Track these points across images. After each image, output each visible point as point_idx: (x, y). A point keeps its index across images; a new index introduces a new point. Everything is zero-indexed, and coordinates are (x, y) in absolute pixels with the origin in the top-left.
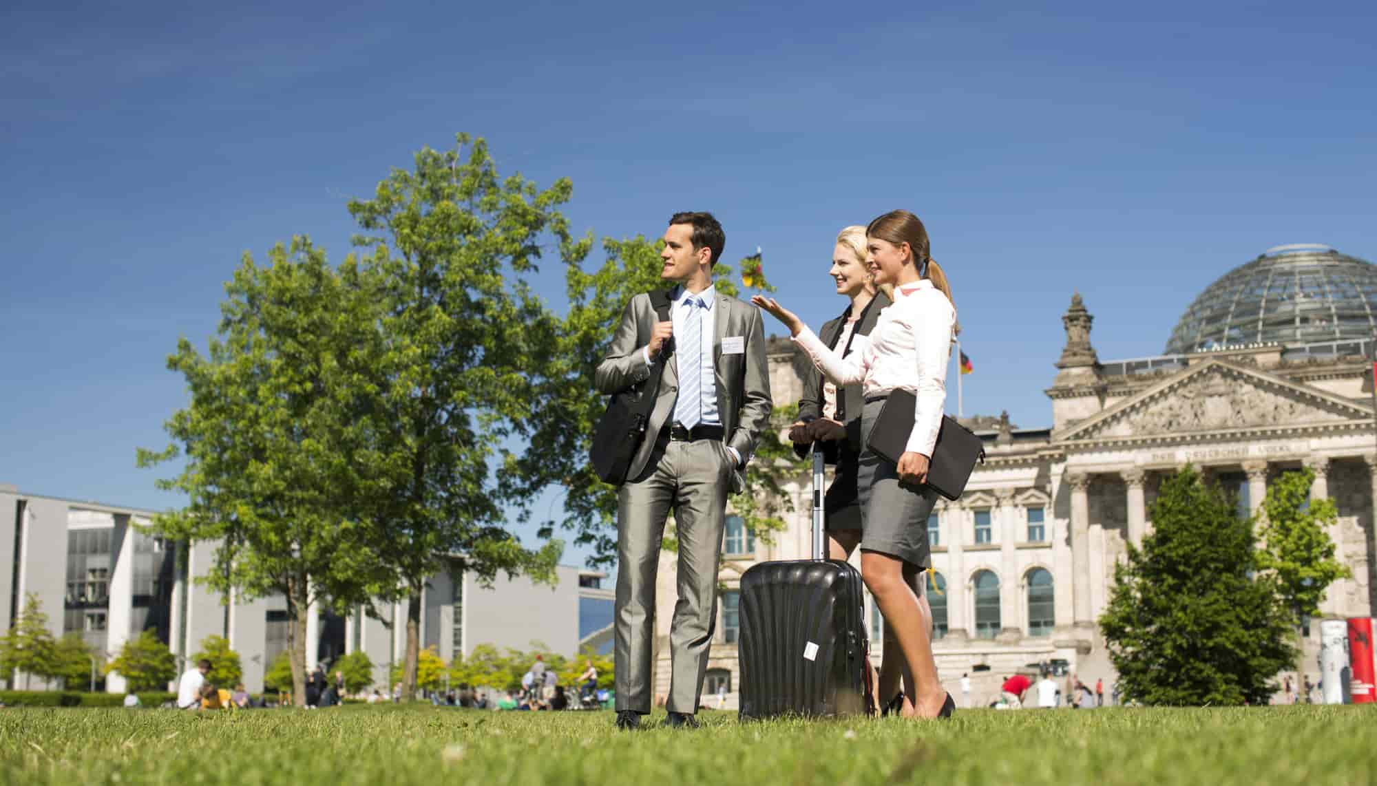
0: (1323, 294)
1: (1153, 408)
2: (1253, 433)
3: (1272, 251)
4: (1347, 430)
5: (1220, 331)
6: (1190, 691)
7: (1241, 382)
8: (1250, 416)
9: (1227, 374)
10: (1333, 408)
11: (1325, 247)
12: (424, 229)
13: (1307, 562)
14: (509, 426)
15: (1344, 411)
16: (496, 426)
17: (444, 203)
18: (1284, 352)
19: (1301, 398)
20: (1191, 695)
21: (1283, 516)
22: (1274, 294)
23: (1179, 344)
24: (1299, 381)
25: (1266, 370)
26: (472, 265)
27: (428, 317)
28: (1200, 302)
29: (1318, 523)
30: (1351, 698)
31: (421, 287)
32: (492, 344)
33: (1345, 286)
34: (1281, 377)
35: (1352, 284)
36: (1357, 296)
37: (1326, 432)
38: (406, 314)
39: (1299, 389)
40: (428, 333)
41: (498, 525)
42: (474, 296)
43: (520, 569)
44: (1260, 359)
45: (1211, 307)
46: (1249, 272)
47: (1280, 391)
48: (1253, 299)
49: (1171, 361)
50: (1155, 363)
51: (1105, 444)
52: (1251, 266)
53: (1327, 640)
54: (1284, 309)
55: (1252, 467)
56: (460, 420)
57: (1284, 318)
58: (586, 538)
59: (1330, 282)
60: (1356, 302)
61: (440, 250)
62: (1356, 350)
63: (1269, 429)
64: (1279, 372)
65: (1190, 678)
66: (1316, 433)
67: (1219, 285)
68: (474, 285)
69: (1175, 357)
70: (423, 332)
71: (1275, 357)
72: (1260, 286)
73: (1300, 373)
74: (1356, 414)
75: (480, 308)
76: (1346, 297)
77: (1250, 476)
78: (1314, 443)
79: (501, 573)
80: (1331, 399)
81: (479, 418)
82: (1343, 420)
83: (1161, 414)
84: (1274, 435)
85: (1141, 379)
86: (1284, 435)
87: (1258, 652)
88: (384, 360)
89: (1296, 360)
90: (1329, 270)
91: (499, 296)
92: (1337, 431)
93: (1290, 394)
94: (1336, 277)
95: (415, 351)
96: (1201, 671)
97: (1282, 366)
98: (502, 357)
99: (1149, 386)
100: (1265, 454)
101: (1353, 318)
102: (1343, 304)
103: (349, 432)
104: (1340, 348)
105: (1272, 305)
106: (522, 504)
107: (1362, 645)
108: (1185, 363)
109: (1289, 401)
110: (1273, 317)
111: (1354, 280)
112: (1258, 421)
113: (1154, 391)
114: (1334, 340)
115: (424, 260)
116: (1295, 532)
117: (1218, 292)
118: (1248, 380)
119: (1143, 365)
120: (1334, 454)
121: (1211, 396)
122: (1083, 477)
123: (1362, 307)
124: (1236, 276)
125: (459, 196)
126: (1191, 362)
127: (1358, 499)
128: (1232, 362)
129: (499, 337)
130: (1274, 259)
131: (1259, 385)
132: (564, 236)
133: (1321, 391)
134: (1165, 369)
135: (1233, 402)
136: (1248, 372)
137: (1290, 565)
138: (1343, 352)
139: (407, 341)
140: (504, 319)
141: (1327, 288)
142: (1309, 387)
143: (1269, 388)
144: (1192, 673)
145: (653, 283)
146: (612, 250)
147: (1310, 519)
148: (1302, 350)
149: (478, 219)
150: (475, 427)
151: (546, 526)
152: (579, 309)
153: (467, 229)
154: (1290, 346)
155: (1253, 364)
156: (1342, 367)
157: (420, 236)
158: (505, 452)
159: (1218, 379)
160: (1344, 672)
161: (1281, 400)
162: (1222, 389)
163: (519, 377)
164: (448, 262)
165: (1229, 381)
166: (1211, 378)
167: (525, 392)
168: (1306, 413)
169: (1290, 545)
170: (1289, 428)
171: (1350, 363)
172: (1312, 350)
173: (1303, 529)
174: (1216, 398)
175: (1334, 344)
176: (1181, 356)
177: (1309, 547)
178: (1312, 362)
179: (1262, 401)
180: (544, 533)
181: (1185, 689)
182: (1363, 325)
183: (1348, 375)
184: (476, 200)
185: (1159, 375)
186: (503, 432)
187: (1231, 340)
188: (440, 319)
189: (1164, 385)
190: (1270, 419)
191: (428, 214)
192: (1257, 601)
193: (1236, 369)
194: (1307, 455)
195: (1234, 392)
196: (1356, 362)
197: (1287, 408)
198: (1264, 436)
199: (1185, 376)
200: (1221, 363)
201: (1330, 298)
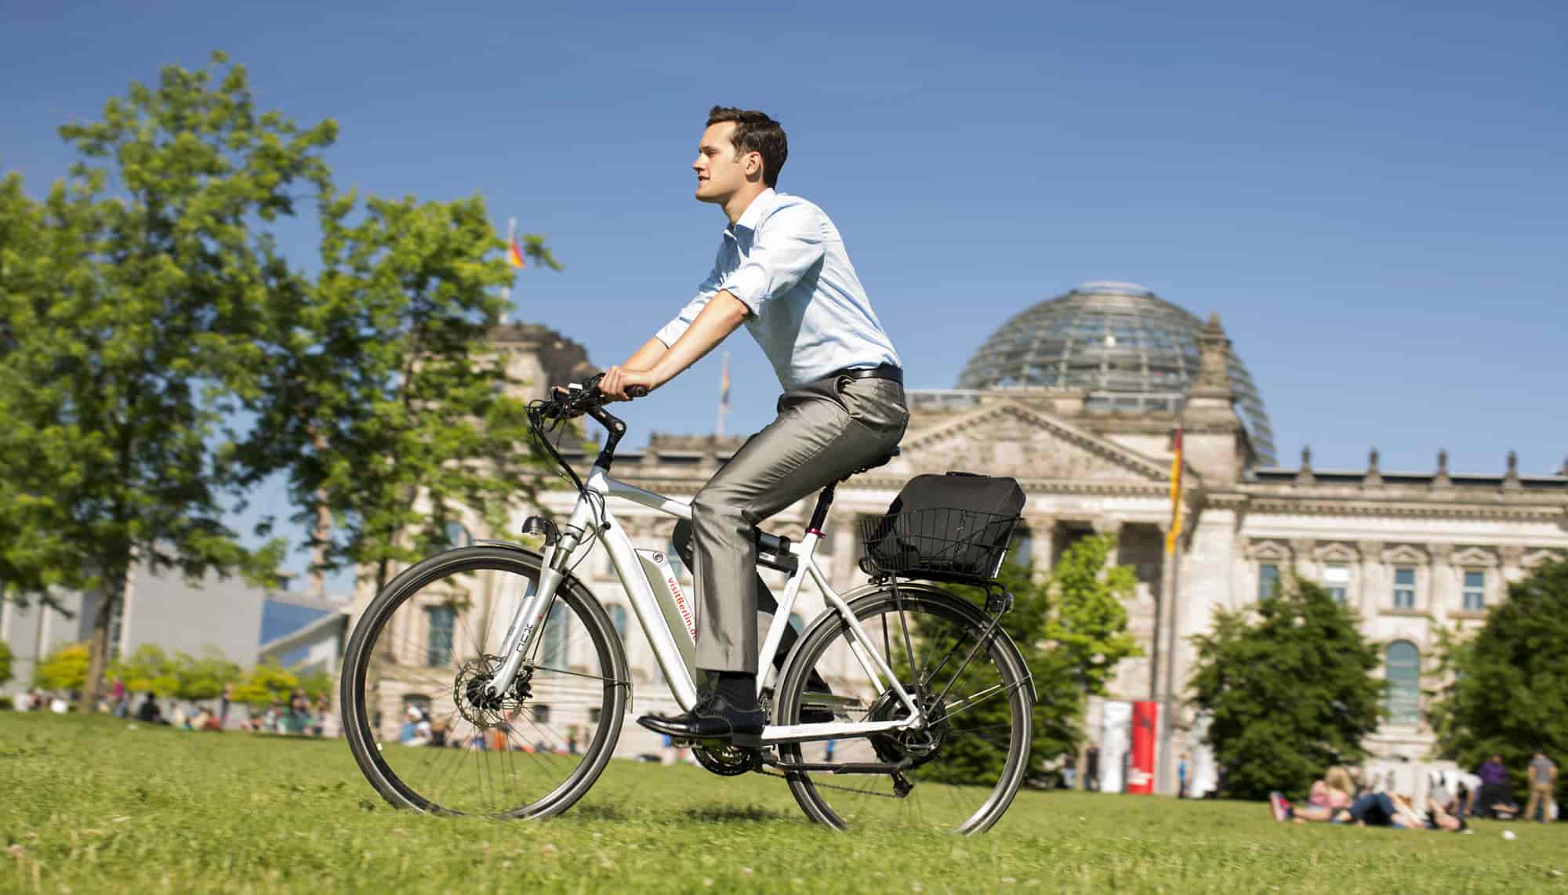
0: (1135, 340)
1: (939, 447)
2: (1044, 487)
3: (1087, 286)
4: (1145, 493)
5: (1019, 369)
6: (965, 769)
7: (1036, 428)
8: (1042, 467)
9: (1023, 418)
10: (1132, 467)
11: (1142, 289)
12: (157, 163)
13: (1101, 636)
14: (237, 403)
15: (1144, 471)
16: (222, 400)
17: (186, 136)
18: (1087, 399)
19: (1100, 452)
20: (965, 773)
21: (1078, 585)
22: (1083, 334)
23: (973, 379)
24: (1098, 432)
25: (1065, 417)
26: (213, 214)
27: (156, 268)
28: (1001, 334)
29: (1116, 595)
30: (1128, 788)
31: (149, 232)
32: (228, 307)
33: (1159, 335)
34: (1081, 426)
35: (1168, 333)
36: (1170, 347)
37: (1123, 492)
38: (132, 262)
39: (1099, 442)
40: (154, 287)
41: (212, 515)
42: (211, 247)
43: (235, 570)
44: (1062, 405)
45: (1012, 341)
46: (1059, 307)
47: (1078, 442)
48: (1058, 337)
49: (960, 397)
50: (946, 397)
51: (880, 482)
52: (1060, 300)
53: (1108, 723)
54: (1091, 352)
55: (1040, 523)
56: (178, 389)
57: (1091, 361)
58: (315, 542)
59: (1144, 328)
60: (1169, 353)
61: (175, 189)
62: (1162, 405)
63: (1060, 483)
64: (1080, 421)
65: (965, 754)
66: (1111, 492)
67: (1024, 317)
68: (213, 235)
69: (967, 392)
70: (147, 285)
71: (1075, 405)
72: (1069, 325)
73: (1100, 425)
74: (1156, 477)
75: (216, 262)
76: (1159, 346)
77: (1034, 533)
78: (1108, 502)
79: (211, 572)
80: (1132, 458)
81: (203, 392)
82: (1142, 481)
83: (944, 455)
84: (1066, 491)
85: (928, 413)
86: (1078, 492)
87: (1043, 731)
88: (98, 314)
89: (1098, 409)
90: (1144, 314)
91: (241, 251)
92: (1135, 492)
93: (1088, 446)
94: (1151, 323)
95: (136, 306)
96: (977, 748)
97: (1083, 415)
98: (239, 323)
99: (935, 422)
100: (1053, 510)
101: (1166, 370)
102: (1156, 352)
103: (46, 394)
104: (1148, 402)
105: (1078, 347)
106: (238, 493)
107: (1145, 731)
108: (977, 400)
109: (1089, 455)
110: (1078, 359)
111: (1171, 328)
112: (1049, 472)
113: (940, 428)
114: (1140, 392)
115: (154, 200)
116: (1091, 603)
117: (1021, 326)
118: (1045, 426)
119: (930, 398)
120: (1127, 518)
121: (1002, 439)
122: (852, 517)
123: (1174, 359)
124: (1042, 311)
125: (205, 128)
126: (985, 401)
127: (1148, 568)
128: (1027, 404)
129: (237, 299)
130: (1087, 295)
131: (1057, 432)
132: (323, 186)
133: (1122, 448)
134: (955, 405)
135: (1027, 450)
136: (1045, 417)
137: (1082, 638)
138: (1150, 407)
139: (127, 293)
140: (244, 279)
141: (1141, 334)
142: (1110, 442)
143: (1066, 437)
144: (969, 750)
145: (419, 255)
146: (375, 208)
147: (1107, 590)
148: (1105, 400)
149: (223, 159)
150: (197, 401)
151: (265, 521)
152: (332, 275)
153: (211, 170)
154: (1095, 395)
155: (1050, 408)
156: (1147, 423)
157: (154, 172)
158: (229, 433)
159: (1011, 423)
160: (1125, 758)
161: (1079, 452)
162: (1015, 434)
163: (253, 347)
164: (186, 204)
165: (1024, 425)
166: (1003, 421)
167: (259, 365)
168: (1102, 469)
169: (1083, 615)
170: (1083, 484)
171: (1155, 419)
172: (1119, 401)
173: (1099, 600)
174: (1007, 444)
175: (1141, 397)
176: (974, 392)
177: (1104, 620)
178: (1116, 415)
179: (1057, 450)
180: (262, 529)
181: (959, 766)
182: (1172, 378)
183: (1153, 433)
184: (224, 134)
185: (948, 412)
186: (229, 409)
187: (1031, 380)
188: (172, 271)
189: (951, 423)
190: (1063, 473)
191: (165, 145)
192: (1047, 677)
193: (1034, 413)
194: (1098, 516)
195: (1028, 439)
196: (1161, 419)
197: (1082, 462)
198: (1055, 491)
199: (975, 414)
200: (1017, 404)
201: (1142, 345)
